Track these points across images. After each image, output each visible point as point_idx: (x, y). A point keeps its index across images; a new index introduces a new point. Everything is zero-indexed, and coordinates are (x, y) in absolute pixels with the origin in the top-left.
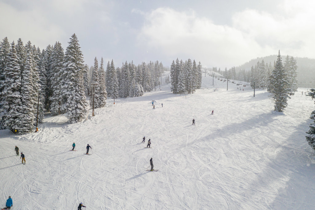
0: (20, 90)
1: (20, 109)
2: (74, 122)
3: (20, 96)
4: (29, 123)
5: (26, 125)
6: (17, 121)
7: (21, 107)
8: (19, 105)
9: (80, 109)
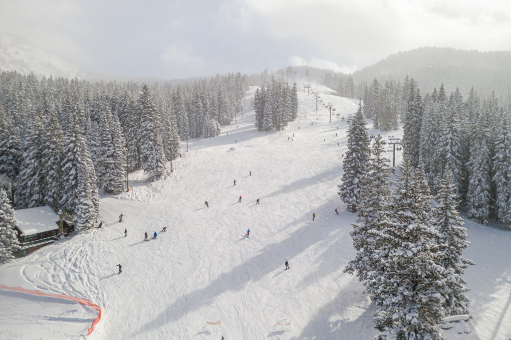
0: (112, 156)
1: (115, 173)
2: (156, 180)
3: (114, 162)
4: (122, 184)
5: (120, 186)
6: (113, 183)
7: (115, 171)
8: (113, 169)
9: (161, 167)
